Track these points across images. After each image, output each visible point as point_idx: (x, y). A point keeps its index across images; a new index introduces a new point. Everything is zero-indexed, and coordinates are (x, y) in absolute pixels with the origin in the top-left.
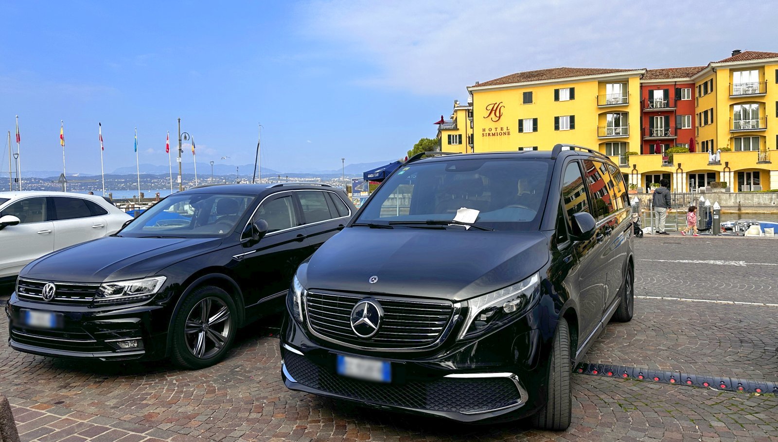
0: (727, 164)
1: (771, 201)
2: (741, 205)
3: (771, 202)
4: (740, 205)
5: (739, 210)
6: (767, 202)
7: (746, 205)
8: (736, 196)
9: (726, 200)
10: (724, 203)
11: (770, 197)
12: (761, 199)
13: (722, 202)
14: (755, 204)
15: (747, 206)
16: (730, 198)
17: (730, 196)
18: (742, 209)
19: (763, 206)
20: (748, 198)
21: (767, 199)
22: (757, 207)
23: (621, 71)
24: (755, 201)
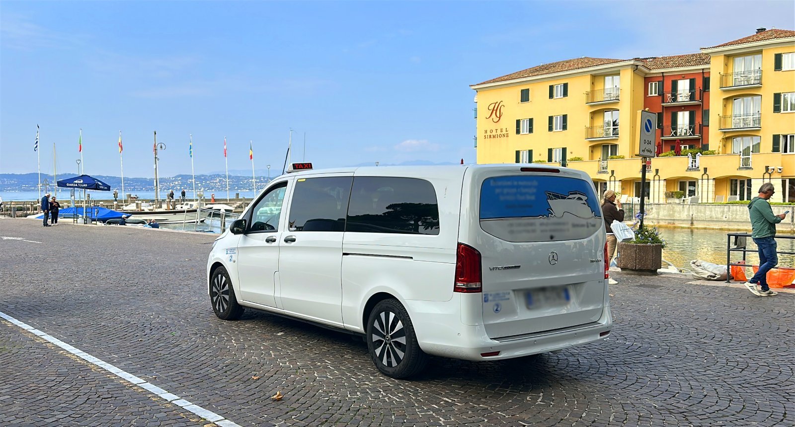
0: (705, 169)
1: (723, 214)
2: (694, 219)
3: (722, 216)
4: (692, 218)
5: (692, 224)
6: (719, 216)
7: (698, 219)
8: (689, 207)
9: (680, 212)
10: (678, 216)
11: (722, 210)
12: (713, 212)
13: (676, 214)
14: (707, 217)
15: (699, 220)
16: (683, 210)
17: (683, 207)
18: (695, 222)
19: (715, 220)
20: (701, 211)
21: (719, 212)
22: (709, 221)
23: (617, 61)
24: (707, 215)
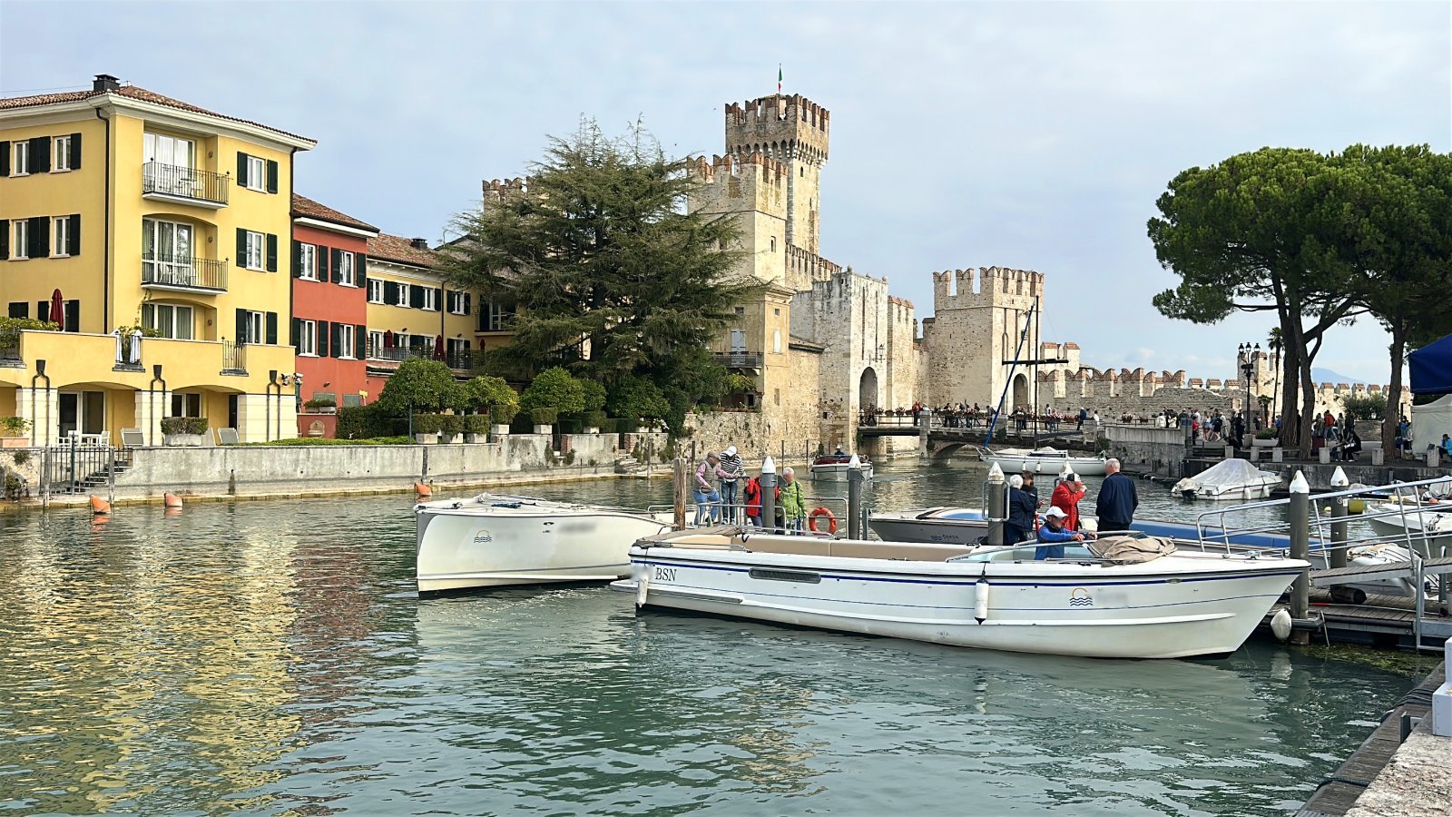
0: (157, 369)
1: (297, 466)
2: (236, 480)
3: (295, 471)
4: (232, 478)
5: (232, 490)
6: (289, 470)
7: (246, 479)
8: (225, 454)
9: (203, 467)
10: (199, 474)
11: (294, 457)
12: (277, 463)
13: (194, 470)
14: (264, 475)
15: (248, 482)
16: (211, 460)
17: (212, 455)
18: (238, 487)
19: (281, 478)
20: (251, 462)
21: (288, 463)
22: (268, 482)
24: (264, 468)
